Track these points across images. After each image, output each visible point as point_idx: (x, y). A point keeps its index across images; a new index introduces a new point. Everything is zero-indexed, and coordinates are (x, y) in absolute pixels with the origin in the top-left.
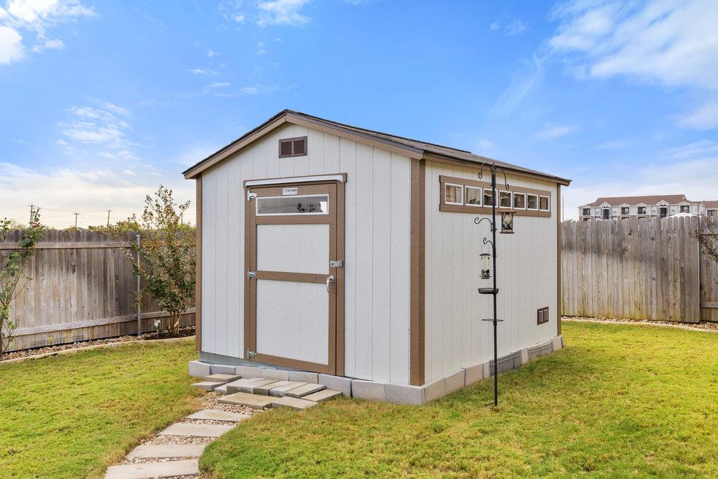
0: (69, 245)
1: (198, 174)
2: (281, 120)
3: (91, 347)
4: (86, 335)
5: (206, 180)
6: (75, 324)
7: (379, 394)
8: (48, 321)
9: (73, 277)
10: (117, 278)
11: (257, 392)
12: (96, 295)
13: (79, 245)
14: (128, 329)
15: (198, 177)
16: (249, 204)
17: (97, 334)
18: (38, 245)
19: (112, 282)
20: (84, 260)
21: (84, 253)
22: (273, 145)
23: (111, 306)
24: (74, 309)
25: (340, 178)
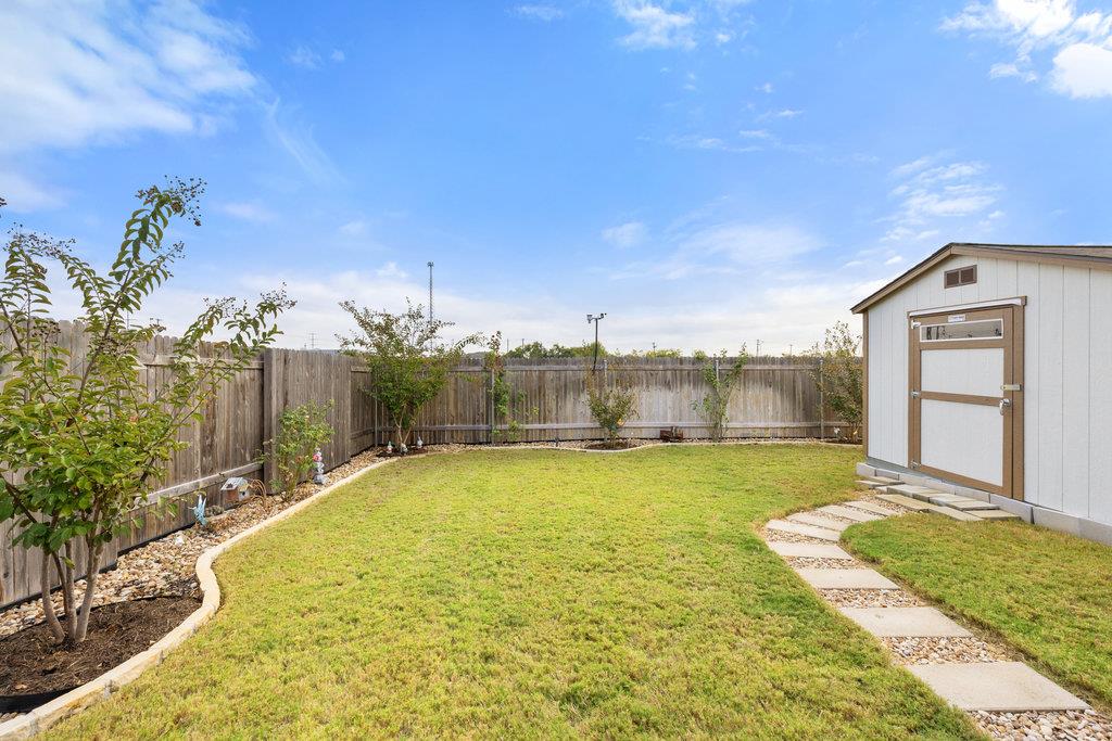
0: (766, 367)
1: (865, 308)
2: (946, 254)
3: (782, 442)
4: (780, 433)
5: (872, 314)
6: (771, 424)
7: (1073, 528)
8: (752, 421)
9: (770, 391)
10: (804, 393)
11: (915, 497)
12: (787, 404)
13: (774, 367)
14: (812, 432)
15: (865, 311)
16: (913, 333)
17: (787, 432)
18: (744, 367)
19: (800, 396)
20: (778, 378)
21: (778, 373)
22: (939, 277)
23: (800, 413)
24: (771, 413)
25: (1018, 302)
